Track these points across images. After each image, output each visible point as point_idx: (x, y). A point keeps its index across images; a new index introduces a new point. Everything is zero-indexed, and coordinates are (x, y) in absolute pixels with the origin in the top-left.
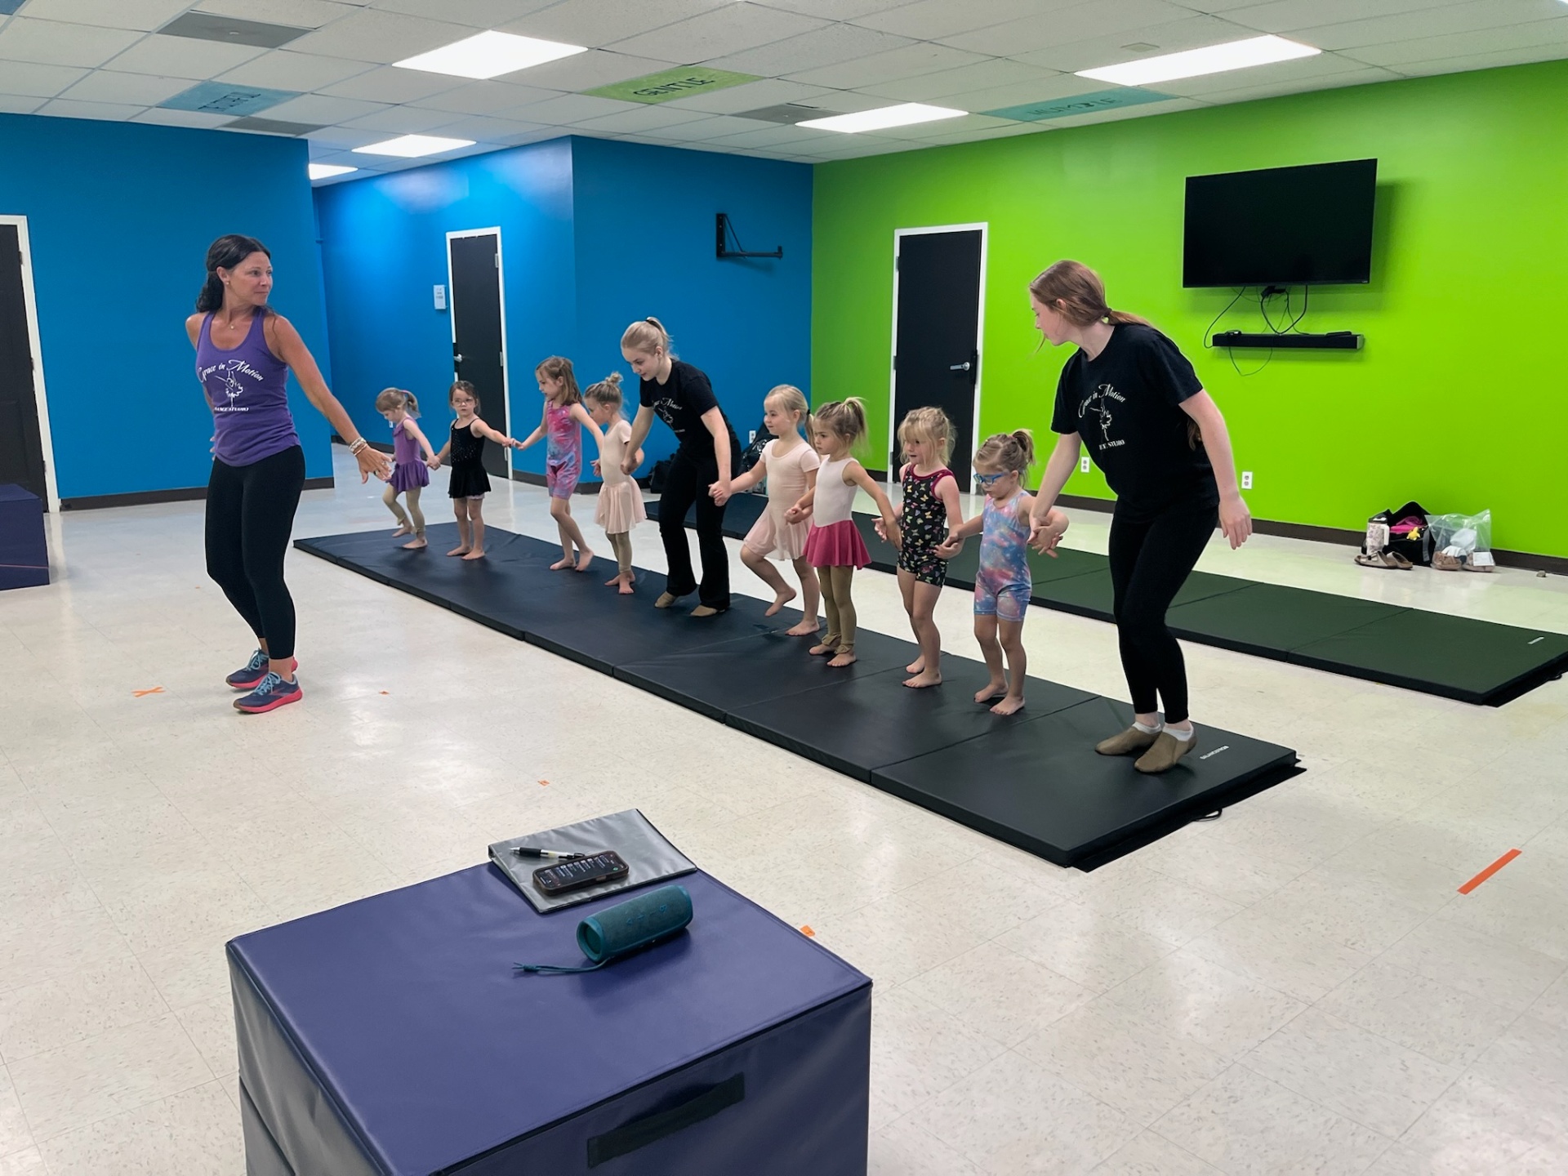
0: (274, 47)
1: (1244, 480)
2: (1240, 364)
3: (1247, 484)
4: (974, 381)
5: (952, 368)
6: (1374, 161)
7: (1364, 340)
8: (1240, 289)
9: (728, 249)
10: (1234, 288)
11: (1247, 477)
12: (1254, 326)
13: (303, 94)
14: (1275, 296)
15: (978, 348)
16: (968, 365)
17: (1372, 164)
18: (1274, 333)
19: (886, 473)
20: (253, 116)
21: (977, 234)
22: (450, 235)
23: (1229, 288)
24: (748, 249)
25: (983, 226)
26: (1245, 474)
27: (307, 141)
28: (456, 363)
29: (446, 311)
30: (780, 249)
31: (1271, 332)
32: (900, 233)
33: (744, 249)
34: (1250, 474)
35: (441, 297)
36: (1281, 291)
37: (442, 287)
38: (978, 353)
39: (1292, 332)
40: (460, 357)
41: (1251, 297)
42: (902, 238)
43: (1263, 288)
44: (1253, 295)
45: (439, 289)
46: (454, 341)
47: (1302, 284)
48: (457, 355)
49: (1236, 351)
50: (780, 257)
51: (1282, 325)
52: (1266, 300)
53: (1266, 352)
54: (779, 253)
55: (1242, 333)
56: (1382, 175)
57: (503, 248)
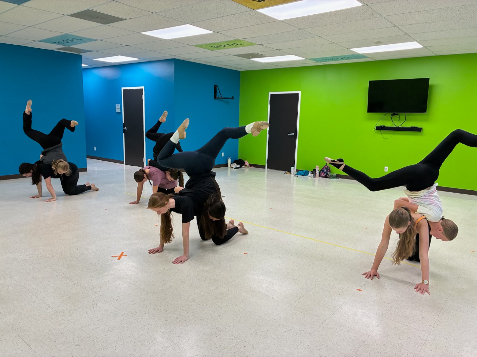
0: (105, 24)
1: (385, 169)
2: (384, 135)
3: (386, 170)
4: (296, 138)
5: (289, 134)
6: (429, 79)
7: (423, 129)
8: (385, 113)
9: (217, 96)
10: (383, 113)
11: (386, 168)
12: (388, 124)
13: (97, 40)
14: (395, 116)
15: (297, 129)
16: (294, 134)
17: (428, 80)
18: (395, 126)
19: (265, 166)
20: (71, 46)
21: (298, 94)
22: (123, 88)
23: (382, 113)
24: (223, 96)
25: (300, 92)
26: (385, 167)
27: (81, 55)
28: (124, 130)
29: (120, 113)
30: (233, 96)
31: (394, 126)
32: (270, 93)
33: (222, 97)
34: (387, 167)
35: (119, 108)
36: (397, 115)
37: (119, 105)
38: (297, 130)
39: (401, 126)
40: (125, 128)
41: (388, 116)
42: (271, 95)
43: (392, 114)
44: (388, 115)
45: (118, 106)
46: (123, 122)
47: (405, 113)
48: (124, 127)
49: (382, 131)
50: (233, 99)
51: (397, 124)
52: (393, 117)
53: (393, 132)
54: (233, 98)
55: (385, 126)
56: (430, 83)
57: (145, 93)
